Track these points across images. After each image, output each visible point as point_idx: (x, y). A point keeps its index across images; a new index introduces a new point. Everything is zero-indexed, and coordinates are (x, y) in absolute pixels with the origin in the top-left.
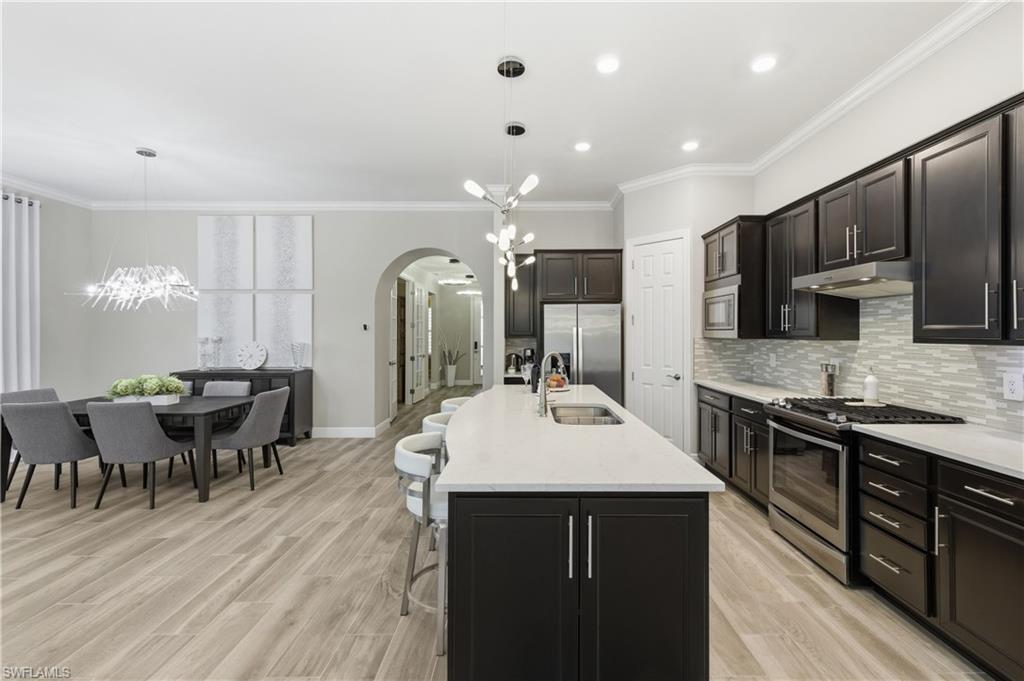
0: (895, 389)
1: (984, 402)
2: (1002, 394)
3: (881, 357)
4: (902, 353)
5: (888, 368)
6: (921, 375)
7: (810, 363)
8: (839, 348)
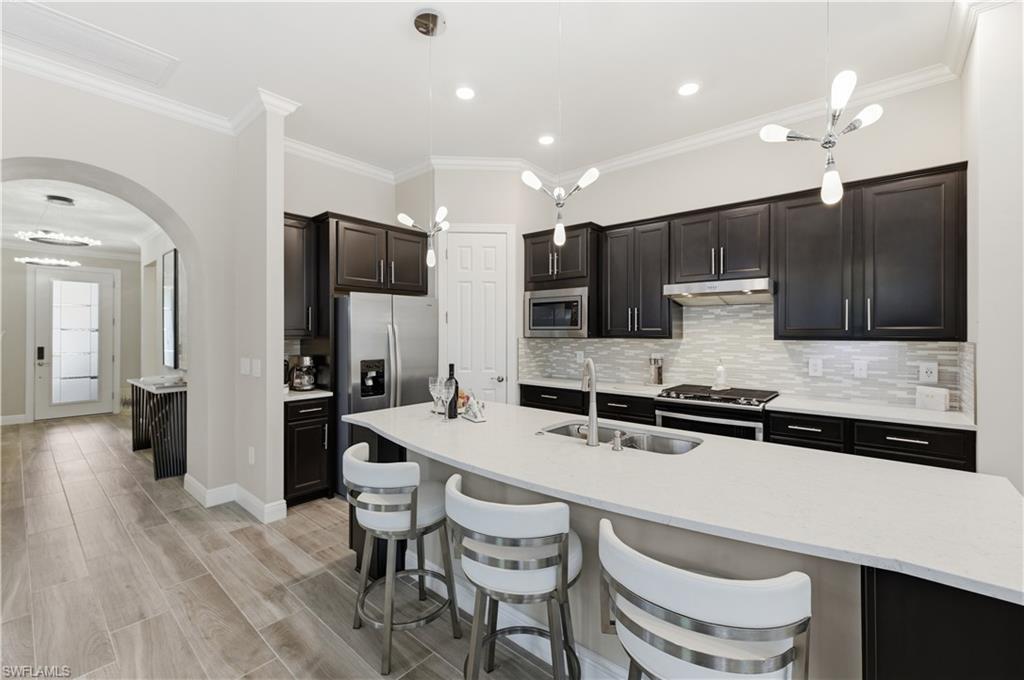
1: (793, 379)
2: (808, 373)
3: (705, 351)
4: (723, 348)
6: (743, 363)
7: (627, 358)
8: (661, 345)
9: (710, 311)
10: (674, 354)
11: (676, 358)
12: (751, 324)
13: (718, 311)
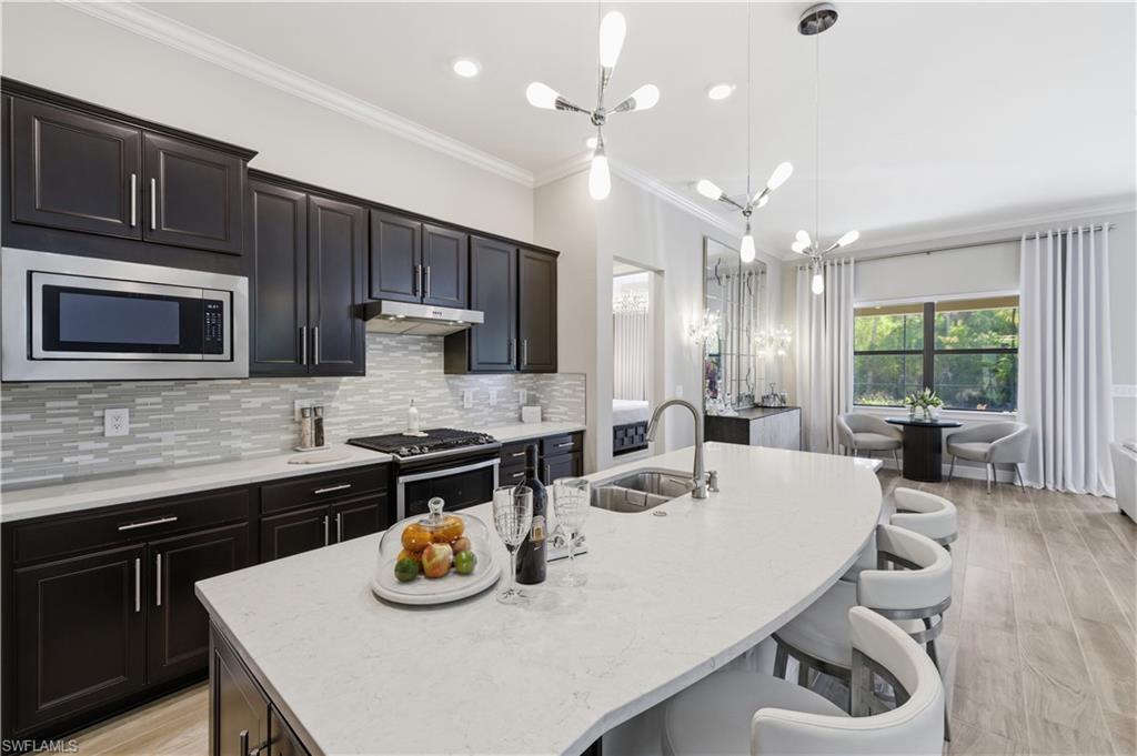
0: (387, 420)
1: (452, 413)
2: (463, 406)
3: (371, 391)
5: (381, 401)
7: (248, 412)
8: (309, 387)
9: (378, 339)
10: (331, 398)
11: (334, 404)
12: (417, 358)
13: (386, 341)
